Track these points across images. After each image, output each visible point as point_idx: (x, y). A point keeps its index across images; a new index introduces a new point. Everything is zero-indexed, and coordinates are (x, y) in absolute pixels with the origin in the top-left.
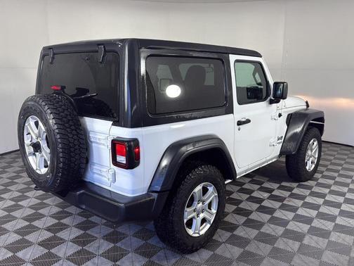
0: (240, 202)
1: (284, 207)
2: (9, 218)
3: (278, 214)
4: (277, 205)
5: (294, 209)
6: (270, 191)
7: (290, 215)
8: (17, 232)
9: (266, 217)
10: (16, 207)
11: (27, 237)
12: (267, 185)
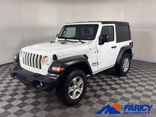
0: (102, 86)
1: (121, 87)
2: (3, 95)
3: (118, 90)
4: (118, 86)
5: (125, 88)
6: (115, 81)
7: (124, 91)
8: (7, 101)
9: (114, 92)
10: (6, 90)
11: (11, 103)
12: (114, 78)
